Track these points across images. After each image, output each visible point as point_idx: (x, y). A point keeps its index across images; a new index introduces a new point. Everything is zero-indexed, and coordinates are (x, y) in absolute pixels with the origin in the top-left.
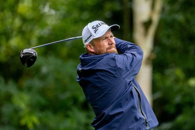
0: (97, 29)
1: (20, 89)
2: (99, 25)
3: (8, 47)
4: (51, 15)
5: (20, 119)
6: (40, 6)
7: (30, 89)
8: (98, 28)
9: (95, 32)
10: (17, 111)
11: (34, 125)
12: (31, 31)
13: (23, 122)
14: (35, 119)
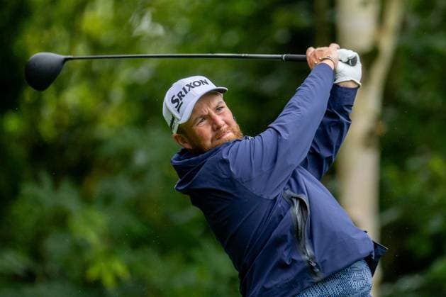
0: (180, 102)
1: (87, 200)
2: (184, 93)
3: (61, 108)
4: (157, 38)
5: (86, 266)
6: (132, 17)
7: (108, 200)
8: (181, 99)
9: (178, 110)
10: (79, 248)
11: (118, 279)
12: (112, 72)
13: (93, 273)
14: (119, 267)
